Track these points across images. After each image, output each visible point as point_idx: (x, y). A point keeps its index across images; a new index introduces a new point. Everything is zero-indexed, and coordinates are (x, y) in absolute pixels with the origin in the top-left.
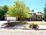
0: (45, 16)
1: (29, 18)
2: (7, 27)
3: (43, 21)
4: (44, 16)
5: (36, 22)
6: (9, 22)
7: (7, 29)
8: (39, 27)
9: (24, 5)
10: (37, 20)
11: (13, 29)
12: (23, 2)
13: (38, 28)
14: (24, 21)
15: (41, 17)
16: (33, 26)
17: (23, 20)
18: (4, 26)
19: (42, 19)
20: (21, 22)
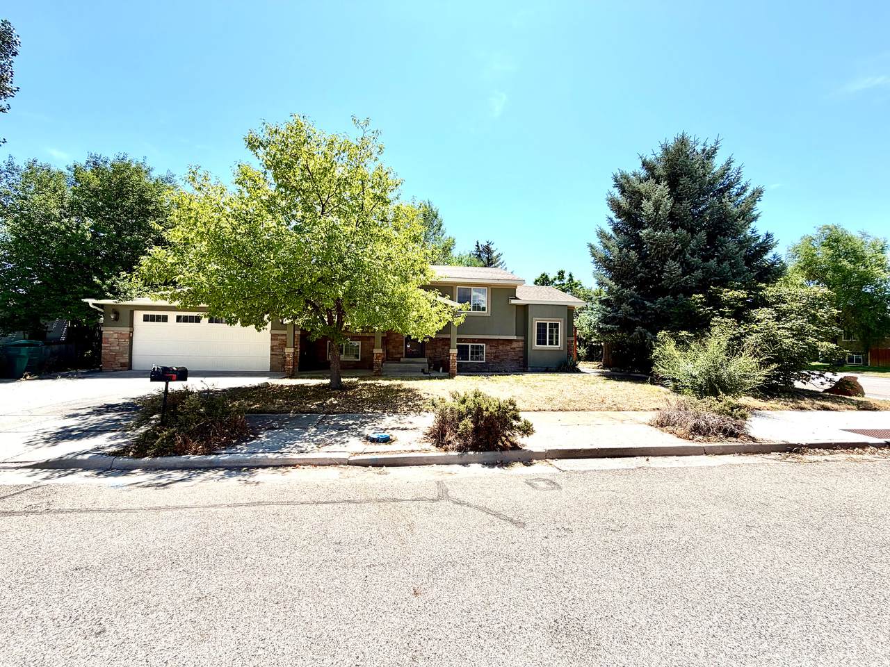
0: (605, 320)
1: (442, 340)
2: (141, 448)
3: (581, 366)
4: (594, 319)
5: (512, 378)
6: (175, 386)
7: (139, 477)
8: (527, 430)
9: (381, 182)
10: (522, 364)
11: (234, 468)
12: (363, 146)
13: (519, 439)
14: (379, 375)
15: (570, 328)
16: (468, 423)
17: (366, 366)
18: (102, 441)
19: (582, 351)
20: (344, 388)
